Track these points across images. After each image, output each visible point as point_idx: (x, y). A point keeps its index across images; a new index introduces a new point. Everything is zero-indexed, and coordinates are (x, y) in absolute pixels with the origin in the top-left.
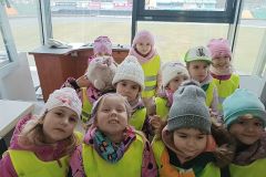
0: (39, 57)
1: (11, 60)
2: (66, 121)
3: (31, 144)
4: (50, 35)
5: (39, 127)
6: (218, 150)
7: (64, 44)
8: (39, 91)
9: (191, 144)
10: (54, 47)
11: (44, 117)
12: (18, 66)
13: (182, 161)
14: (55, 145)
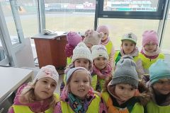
0: (37, 40)
1: (20, 42)
2: (49, 86)
3: (26, 101)
4: (44, 27)
5: (32, 90)
6: (141, 95)
7: (53, 32)
8: (37, 61)
9: (126, 93)
10: (46, 34)
11: (35, 84)
12: (25, 46)
13: (120, 103)
14: (42, 102)
